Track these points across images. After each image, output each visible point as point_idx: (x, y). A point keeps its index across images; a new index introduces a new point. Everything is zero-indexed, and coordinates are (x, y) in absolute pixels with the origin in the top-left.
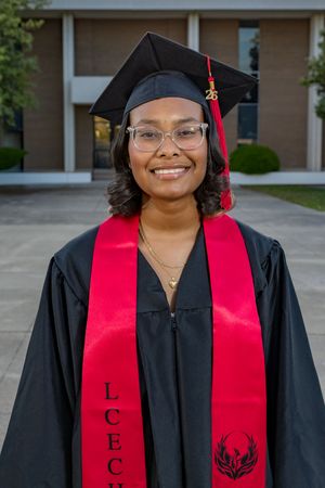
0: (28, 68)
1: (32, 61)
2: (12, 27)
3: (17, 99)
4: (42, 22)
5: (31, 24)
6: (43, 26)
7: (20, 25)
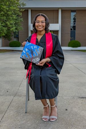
0: (21, 21)
1: (22, 19)
2: (17, 11)
3: (18, 28)
4: (24, 10)
5: (22, 10)
6: (24, 11)
7: (19, 10)
